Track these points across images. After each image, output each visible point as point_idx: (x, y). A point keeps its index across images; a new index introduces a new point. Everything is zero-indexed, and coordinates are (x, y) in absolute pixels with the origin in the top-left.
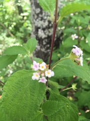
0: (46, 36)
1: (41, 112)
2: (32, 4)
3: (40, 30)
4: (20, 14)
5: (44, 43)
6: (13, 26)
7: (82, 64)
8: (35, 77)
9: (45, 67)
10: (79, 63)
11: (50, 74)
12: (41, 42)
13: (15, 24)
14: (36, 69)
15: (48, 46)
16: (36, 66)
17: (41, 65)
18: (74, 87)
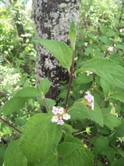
0: (55, 67)
1: (56, 154)
2: (38, 27)
3: (47, 59)
4: (20, 35)
5: (52, 76)
6: (9, 50)
7: (93, 109)
8: (54, 119)
9: (63, 112)
10: (90, 108)
11: (67, 117)
12: (48, 74)
13: (12, 47)
14: (55, 113)
15: (58, 79)
16: (55, 111)
17: (60, 110)
18: (88, 130)
